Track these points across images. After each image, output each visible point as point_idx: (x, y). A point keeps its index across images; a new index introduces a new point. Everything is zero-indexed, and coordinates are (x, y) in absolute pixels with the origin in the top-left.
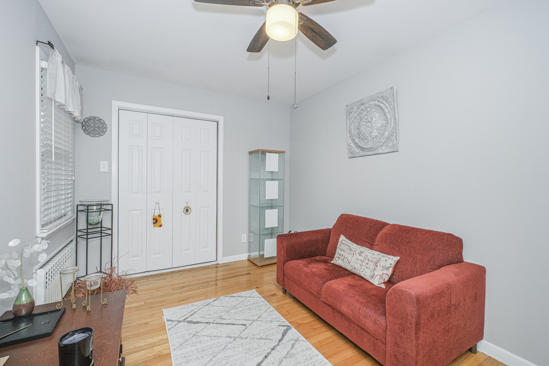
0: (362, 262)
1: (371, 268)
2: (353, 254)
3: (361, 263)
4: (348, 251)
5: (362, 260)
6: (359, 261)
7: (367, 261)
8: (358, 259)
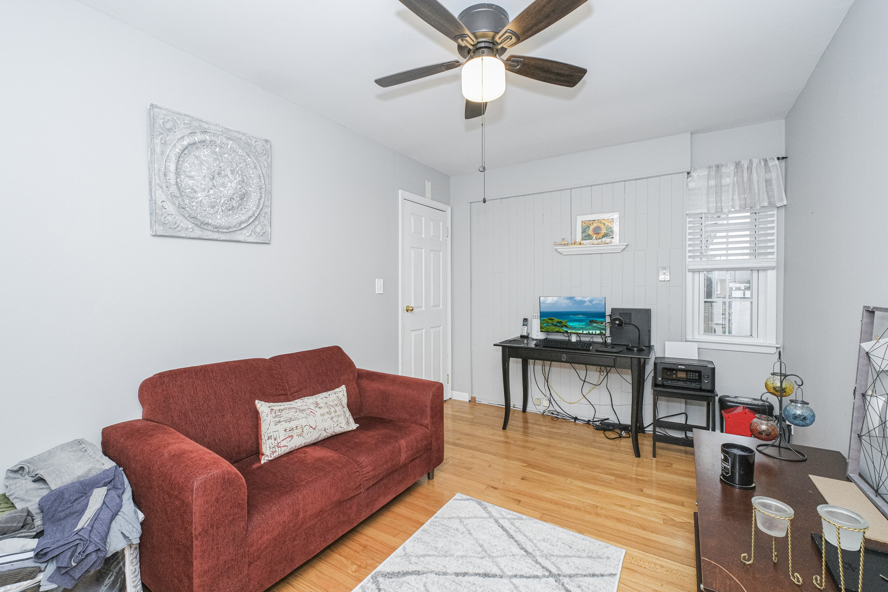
0: (330, 414)
1: (342, 413)
2: (311, 412)
3: (329, 416)
4: (301, 415)
5: (328, 411)
6: (326, 416)
7: (332, 410)
8: (324, 415)
